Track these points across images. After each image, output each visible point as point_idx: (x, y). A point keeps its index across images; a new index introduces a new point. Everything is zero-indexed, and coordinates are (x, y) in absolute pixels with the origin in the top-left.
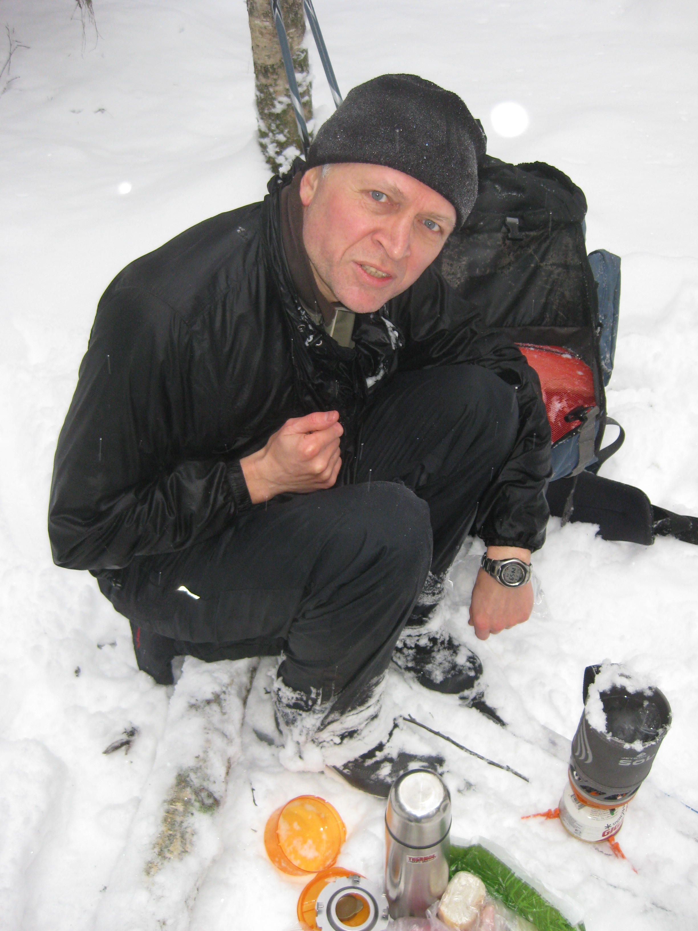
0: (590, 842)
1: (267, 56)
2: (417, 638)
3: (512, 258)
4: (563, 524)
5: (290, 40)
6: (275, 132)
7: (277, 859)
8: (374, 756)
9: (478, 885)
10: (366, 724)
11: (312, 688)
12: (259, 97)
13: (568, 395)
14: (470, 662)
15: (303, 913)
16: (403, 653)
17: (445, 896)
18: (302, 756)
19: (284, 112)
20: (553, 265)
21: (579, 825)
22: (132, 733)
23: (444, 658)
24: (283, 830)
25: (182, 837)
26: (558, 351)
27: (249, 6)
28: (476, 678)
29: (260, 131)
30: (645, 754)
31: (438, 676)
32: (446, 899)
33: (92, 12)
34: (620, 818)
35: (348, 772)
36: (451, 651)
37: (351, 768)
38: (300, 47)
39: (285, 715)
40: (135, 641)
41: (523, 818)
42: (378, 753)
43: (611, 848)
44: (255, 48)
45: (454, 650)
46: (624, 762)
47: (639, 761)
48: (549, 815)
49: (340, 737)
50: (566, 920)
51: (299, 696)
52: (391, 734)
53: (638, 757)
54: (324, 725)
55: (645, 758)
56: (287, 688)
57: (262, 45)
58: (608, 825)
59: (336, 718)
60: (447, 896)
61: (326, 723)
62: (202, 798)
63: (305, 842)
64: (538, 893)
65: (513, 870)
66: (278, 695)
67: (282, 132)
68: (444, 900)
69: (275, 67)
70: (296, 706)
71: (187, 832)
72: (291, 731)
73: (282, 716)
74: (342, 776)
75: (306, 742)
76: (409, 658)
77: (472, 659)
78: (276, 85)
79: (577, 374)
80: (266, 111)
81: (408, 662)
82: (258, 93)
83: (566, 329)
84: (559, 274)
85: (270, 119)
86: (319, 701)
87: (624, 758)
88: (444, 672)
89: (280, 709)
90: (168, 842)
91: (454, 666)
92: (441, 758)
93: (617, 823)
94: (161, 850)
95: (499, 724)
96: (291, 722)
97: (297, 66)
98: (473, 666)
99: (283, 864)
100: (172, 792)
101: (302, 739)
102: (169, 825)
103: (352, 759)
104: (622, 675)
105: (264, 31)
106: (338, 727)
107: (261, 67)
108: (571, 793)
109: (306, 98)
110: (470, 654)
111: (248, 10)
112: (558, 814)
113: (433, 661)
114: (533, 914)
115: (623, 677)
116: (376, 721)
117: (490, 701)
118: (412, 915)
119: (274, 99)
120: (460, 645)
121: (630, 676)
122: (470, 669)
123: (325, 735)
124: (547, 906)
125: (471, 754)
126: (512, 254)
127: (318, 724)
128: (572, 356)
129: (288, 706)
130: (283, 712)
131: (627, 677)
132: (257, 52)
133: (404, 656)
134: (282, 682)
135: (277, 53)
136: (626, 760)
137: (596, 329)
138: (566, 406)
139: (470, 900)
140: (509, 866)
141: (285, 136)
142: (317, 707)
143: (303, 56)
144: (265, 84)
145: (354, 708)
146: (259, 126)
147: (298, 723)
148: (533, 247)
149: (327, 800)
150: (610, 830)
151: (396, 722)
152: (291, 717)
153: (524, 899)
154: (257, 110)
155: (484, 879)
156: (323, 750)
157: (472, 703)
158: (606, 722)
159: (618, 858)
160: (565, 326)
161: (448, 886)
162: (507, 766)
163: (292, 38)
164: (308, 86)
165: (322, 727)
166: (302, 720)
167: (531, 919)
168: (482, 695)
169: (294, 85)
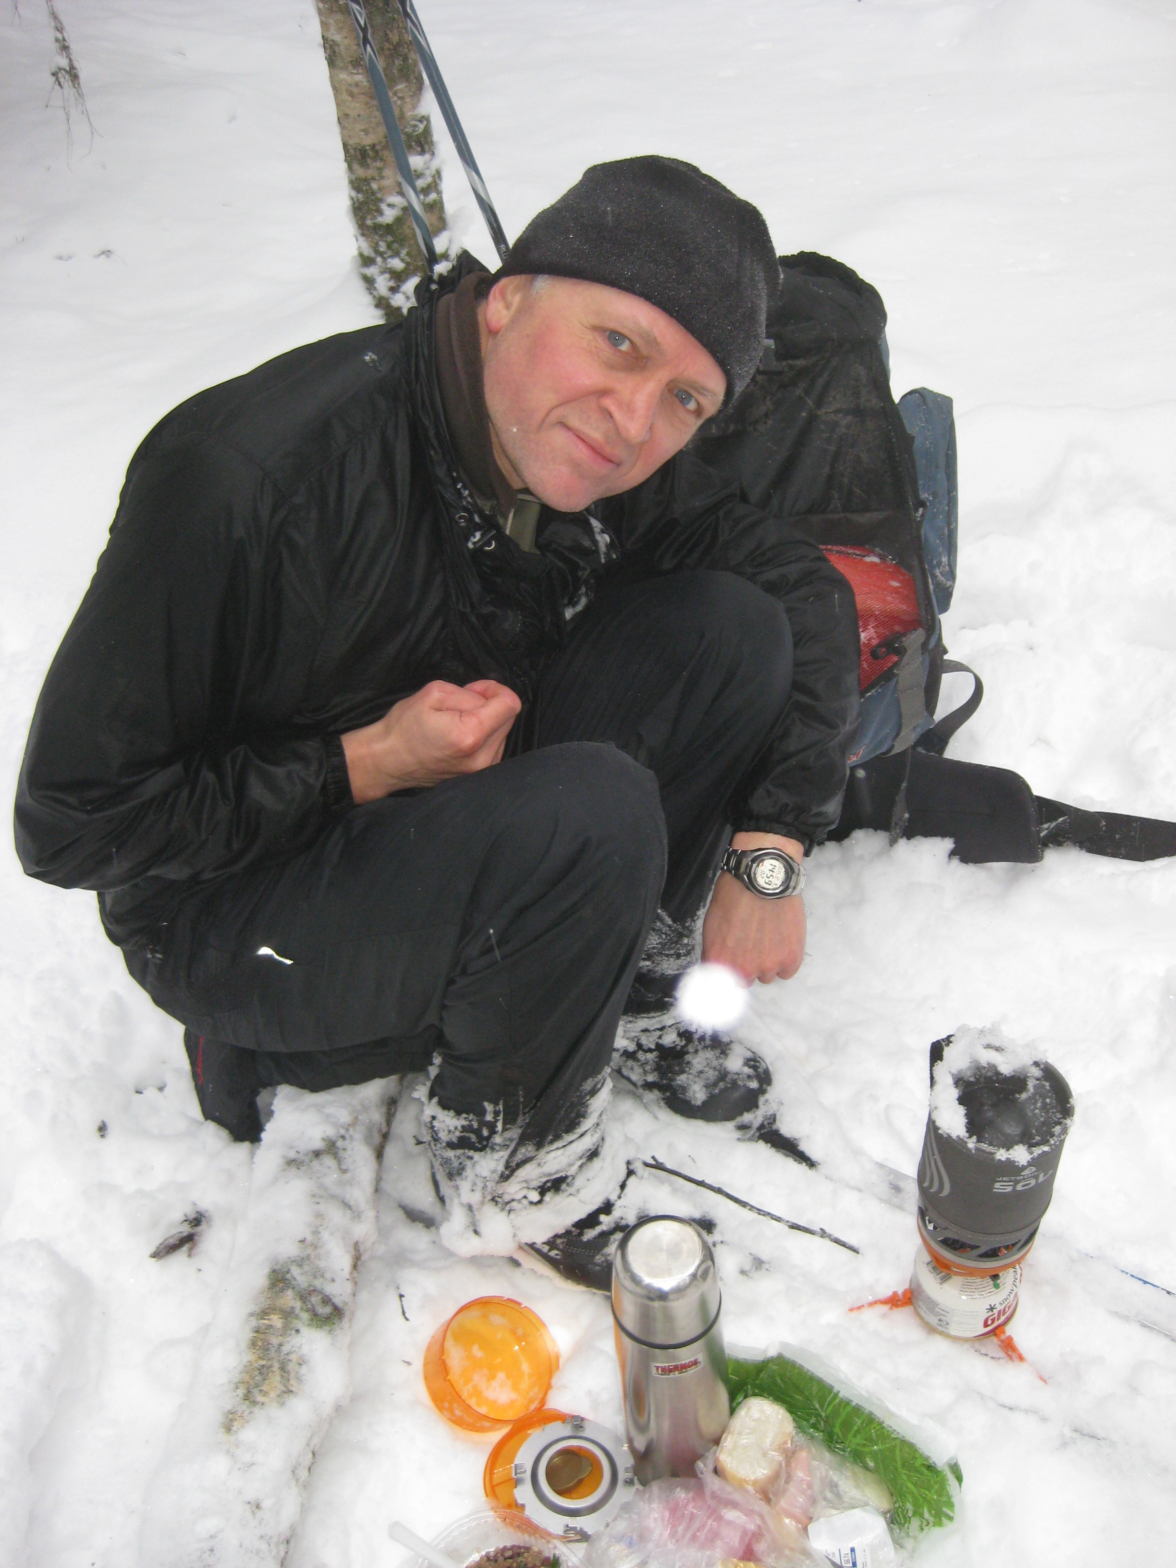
0: (966, 1340)
1: (363, 130)
2: (658, 1033)
3: (769, 404)
4: (893, 842)
5: (399, 102)
6: (385, 256)
7: (446, 1405)
8: (599, 1223)
9: (780, 1417)
10: (581, 1166)
11: (486, 1104)
12: (355, 199)
13: (876, 618)
14: (750, 1067)
15: (493, 1487)
16: (638, 1060)
17: (726, 1437)
18: (478, 1229)
19: (399, 220)
20: (837, 411)
21: (944, 1311)
22: (197, 1220)
23: (705, 1063)
24: (455, 1357)
25: (283, 1368)
26: (858, 553)
27: (328, 51)
28: (762, 1091)
29: (361, 255)
30: (1034, 1169)
31: (698, 1094)
32: (728, 1442)
33: (81, 95)
34: (1011, 1293)
35: (557, 1255)
36: (718, 1052)
37: (561, 1247)
38: (416, 112)
39: (446, 1162)
40: (195, 1075)
41: (851, 1310)
42: (603, 1218)
43: (1000, 1346)
44: (343, 119)
45: (722, 1050)
46: (1001, 1187)
47: (1026, 1183)
48: (894, 1301)
49: (539, 1190)
50: (927, 1458)
51: (465, 1123)
52: (623, 1186)
53: (1024, 1176)
54: (510, 1171)
55: (1036, 1177)
56: (446, 1112)
57: (353, 113)
58: (990, 1305)
59: (529, 1155)
60: (729, 1439)
61: (514, 1164)
62: (312, 1305)
63: (492, 1377)
64: (879, 1419)
65: (837, 1387)
66: (433, 1127)
67: (396, 254)
68: (724, 1444)
69: (378, 148)
70: (462, 1143)
71: (290, 1360)
72: (457, 1188)
73: (441, 1165)
74: (547, 1263)
75: (482, 1203)
76: (648, 1068)
77: (753, 1062)
78: (382, 178)
79: (890, 586)
80: (369, 222)
81: (648, 1074)
82: (354, 194)
83: (867, 515)
84: (848, 427)
85: (377, 233)
86: (500, 1126)
87: (1001, 1179)
88: (707, 1086)
89: (437, 1153)
90: (258, 1378)
91: (723, 1075)
92: (709, 1220)
93: (1006, 1303)
94: (249, 1392)
95: (804, 1164)
96: (455, 1173)
97: (413, 144)
98: (755, 1073)
99: (458, 1412)
100: (263, 1299)
101: (475, 1198)
102: (260, 1350)
103: (562, 1231)
104: (988, 1046)
105: (355, 90)
106: (532, 1173)
107: (355, 149)
108: (927, 1258)
109: (433, 196)
110: (749, 1055)
111: (326, 58)
112: (910, 1299)
113: (687, 1069)
114: (874, 1455)
115: (990, 1050)
116: (597, 1163)
117: (786, 1128)
118: (675, 1474)
119: (381, 200)
120: (731, 1042)
121: (1003, 1048)
122: (749, 1077)
123: (513, 1189)
124: (895, 1439)
125: (759, 1214)
126: (768, 399)
127: (501, 1168)
128: (881, 559)
129: (451, 1145)
130: (443, 1158)
131: (998, 1049)
132: (347, 125)
133: (639, 1064)
134: (438, 1105)
135: (378, 124)
136: (1005, 1182)
137: (917, 510)
138: (874, 636)
139: (768, 1441)
140: (829, 1382)
141: (402, 260)
142: (497, 1139)
143: (422, 127)
144: (364, 178)
145: (557, 1137)
146: (359, 247)
147: (469, 1172)
148: (803, 385)
149: (525, 1304)
150: (996, 1315)
151: (631, 1167)
152: (456, 1164)
153: (858, 1431)
154: (354, 221)
155: (792, 1408)
156: (512, 1215)
157: (757, 1134)
158: (966, 1121)
159: (1013, 1361)
160: (867, 510)
161: (731, 1421)
162: (821, 1229)
163: (401, 98)
164: (434, 177)
165: (507, 1173)
166: (474, 1166)
167: (871, 1464)
168: (773, 1119)
169: (410, 176)
